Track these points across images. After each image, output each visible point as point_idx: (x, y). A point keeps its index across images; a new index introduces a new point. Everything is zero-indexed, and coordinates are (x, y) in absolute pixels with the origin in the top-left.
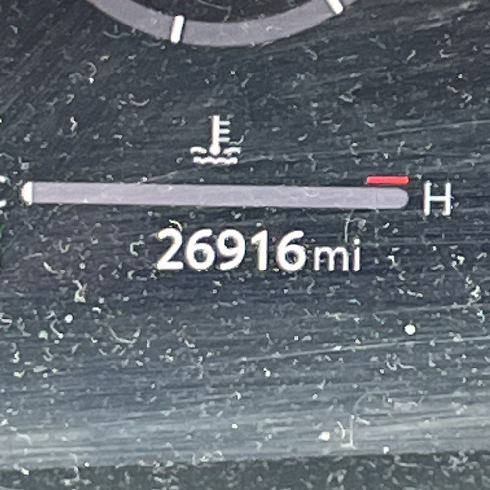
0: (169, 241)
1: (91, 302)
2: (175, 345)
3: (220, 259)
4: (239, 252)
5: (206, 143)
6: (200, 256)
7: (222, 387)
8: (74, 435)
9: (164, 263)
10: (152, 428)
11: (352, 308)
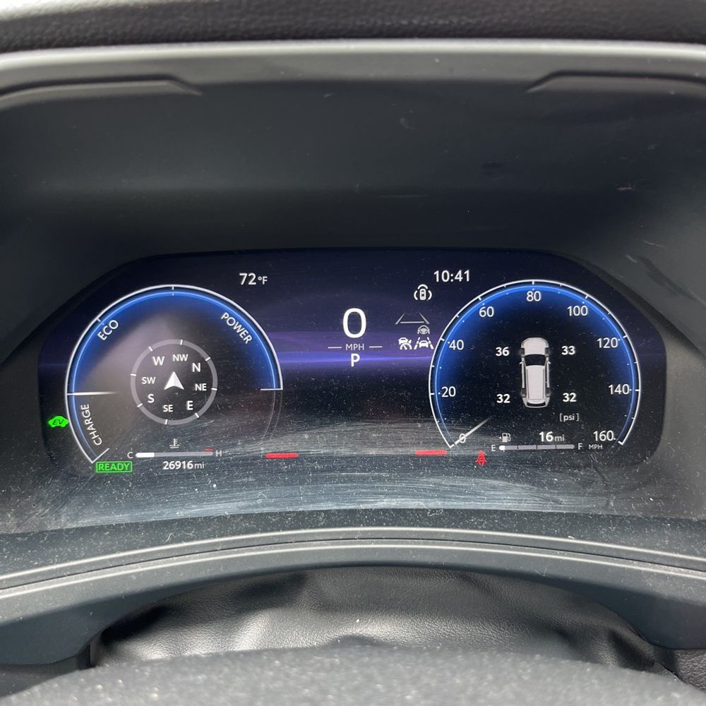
0: (166, 464)
1: (132, 487)
2: (149, 495)
3: (176, 467)
4: (180, 465)
5: (172, 444)
6: (172, 466)
7: (158, 504)
8: (127, 515)
9: (165, 468)
10: (143, 513)
11: (185, 486)
